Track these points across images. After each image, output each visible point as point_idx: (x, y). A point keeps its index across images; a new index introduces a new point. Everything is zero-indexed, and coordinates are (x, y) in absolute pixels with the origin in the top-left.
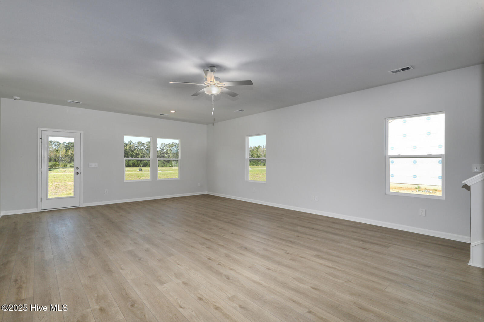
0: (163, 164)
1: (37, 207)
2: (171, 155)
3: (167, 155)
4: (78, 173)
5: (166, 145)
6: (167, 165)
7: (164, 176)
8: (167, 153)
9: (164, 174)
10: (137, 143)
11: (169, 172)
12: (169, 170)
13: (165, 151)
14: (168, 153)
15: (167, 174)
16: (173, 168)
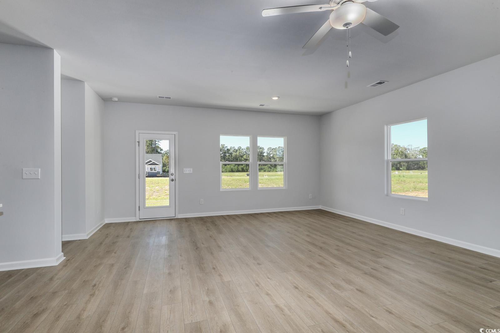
0: (270, 169)
1: (135, 216)
2: (278, 159)
3: (274, 160)
4: (172, 180)
5: (273, 149)
6: (273, 169)
7: (271, 181)
8: (273, 157)
9: (270, 179)
10: (245, 149)
11: (275, 177)
12: (275, 175)
13: (272, 155)
14: (275, 157)
15: (273, 179)
16: (279, 173)
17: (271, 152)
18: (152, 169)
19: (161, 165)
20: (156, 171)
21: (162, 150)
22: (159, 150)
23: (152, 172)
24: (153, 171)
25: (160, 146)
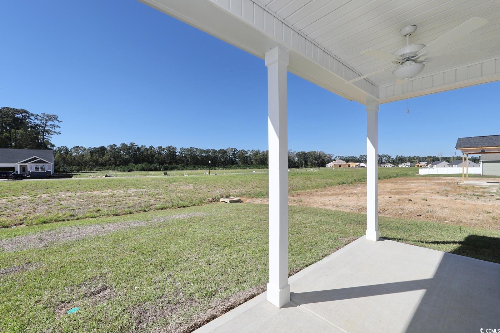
17: (183, 152)
18: (39, 168)
19: (52, 164)
20: (44, 170)
21: (53, 146)
22: (49, 146)
23: (38, 171)
24: (40, 171)
25: (50, 142)
